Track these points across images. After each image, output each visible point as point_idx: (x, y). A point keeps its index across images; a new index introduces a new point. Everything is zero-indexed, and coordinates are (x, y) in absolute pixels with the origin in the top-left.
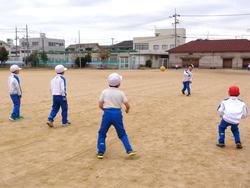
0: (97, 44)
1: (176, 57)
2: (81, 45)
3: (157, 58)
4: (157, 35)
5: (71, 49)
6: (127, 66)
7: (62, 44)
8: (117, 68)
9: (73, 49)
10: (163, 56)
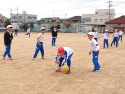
0: (58, 18)
1: (110, 26)
2: (48, 19)
3: (98, 27)
4: (97, 13)
5: (43, 21)
6: (81, 31)
7: (35, 18)
8: (75, 33)
9: (44, 21)
10: (102, 26)
